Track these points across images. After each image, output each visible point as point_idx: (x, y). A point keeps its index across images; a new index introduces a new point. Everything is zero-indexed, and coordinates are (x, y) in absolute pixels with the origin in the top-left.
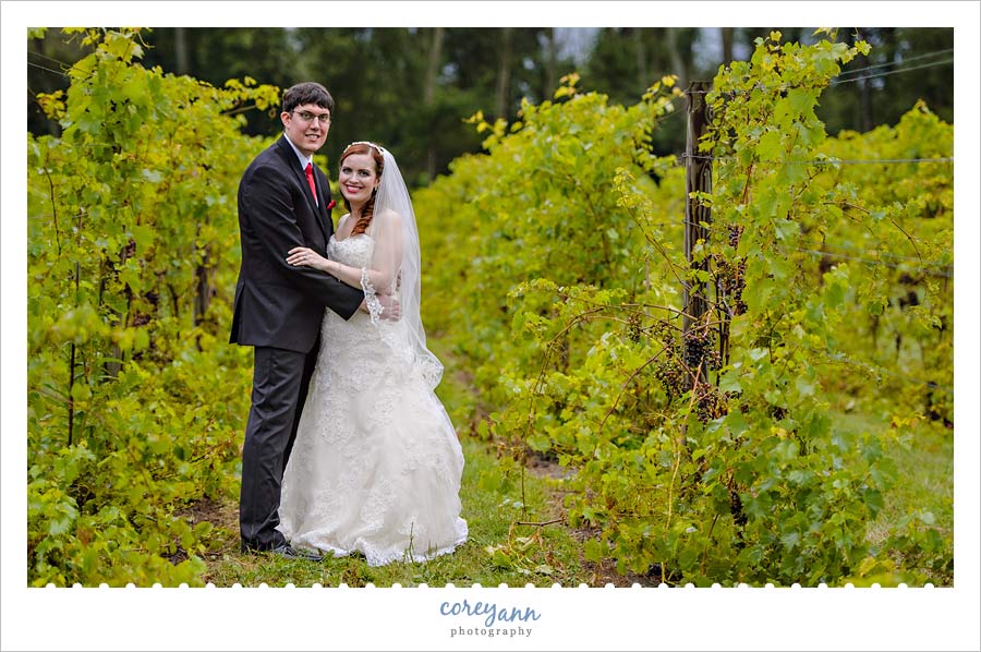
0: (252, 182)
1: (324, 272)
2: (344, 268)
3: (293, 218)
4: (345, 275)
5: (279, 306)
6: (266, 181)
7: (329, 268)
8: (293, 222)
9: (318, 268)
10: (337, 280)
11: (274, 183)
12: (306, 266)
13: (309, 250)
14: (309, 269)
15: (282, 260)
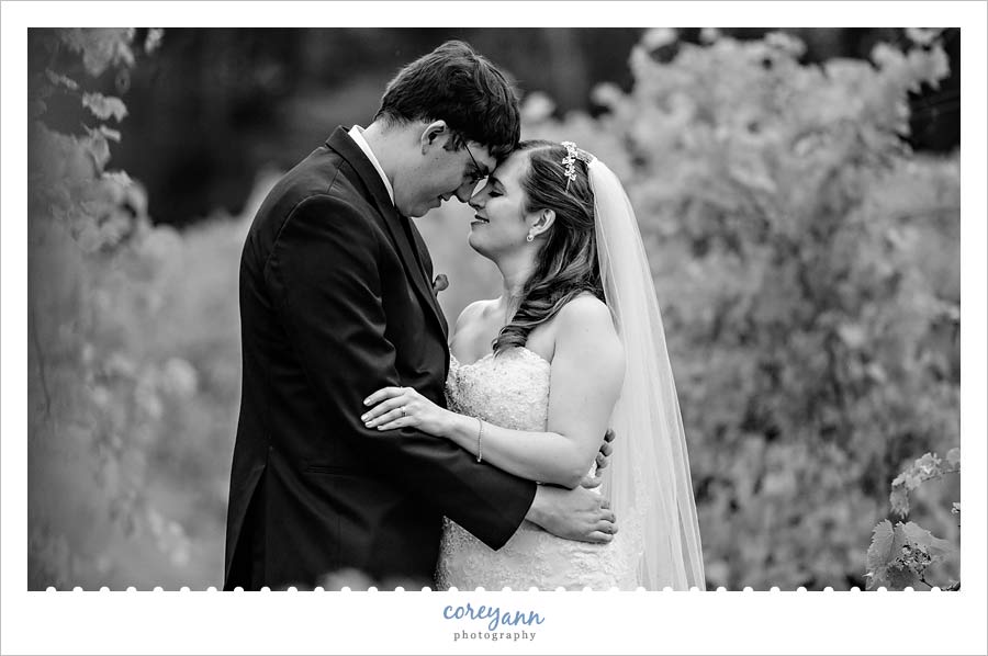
0: (290, 233)
1: (445, 442)
2: (491, 432)
3: (378, 321)
4: (492, 447)
5: (354, 517)
6: (328, 234)
7: (458, 430)
8: (380, 329)
9: (436, 430)
10: (473, 457)
11: (348, 238)
12: (409, 429)
13: (411, 391)
14: (416, 435)
15: (353, 420)
